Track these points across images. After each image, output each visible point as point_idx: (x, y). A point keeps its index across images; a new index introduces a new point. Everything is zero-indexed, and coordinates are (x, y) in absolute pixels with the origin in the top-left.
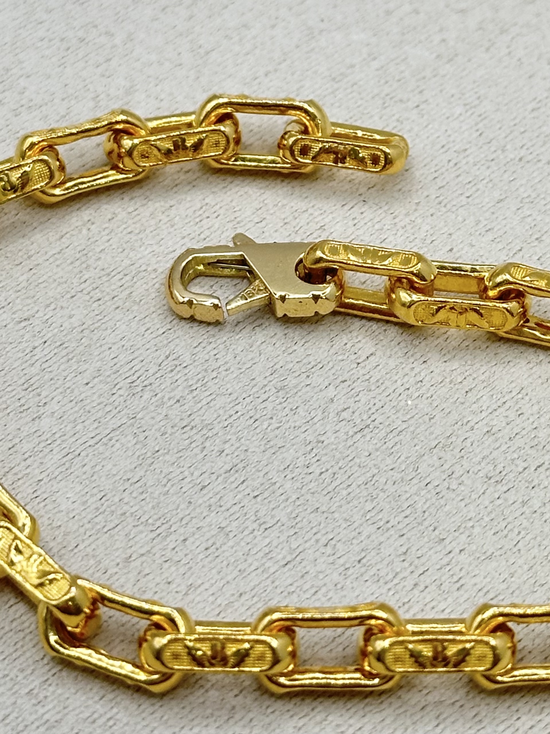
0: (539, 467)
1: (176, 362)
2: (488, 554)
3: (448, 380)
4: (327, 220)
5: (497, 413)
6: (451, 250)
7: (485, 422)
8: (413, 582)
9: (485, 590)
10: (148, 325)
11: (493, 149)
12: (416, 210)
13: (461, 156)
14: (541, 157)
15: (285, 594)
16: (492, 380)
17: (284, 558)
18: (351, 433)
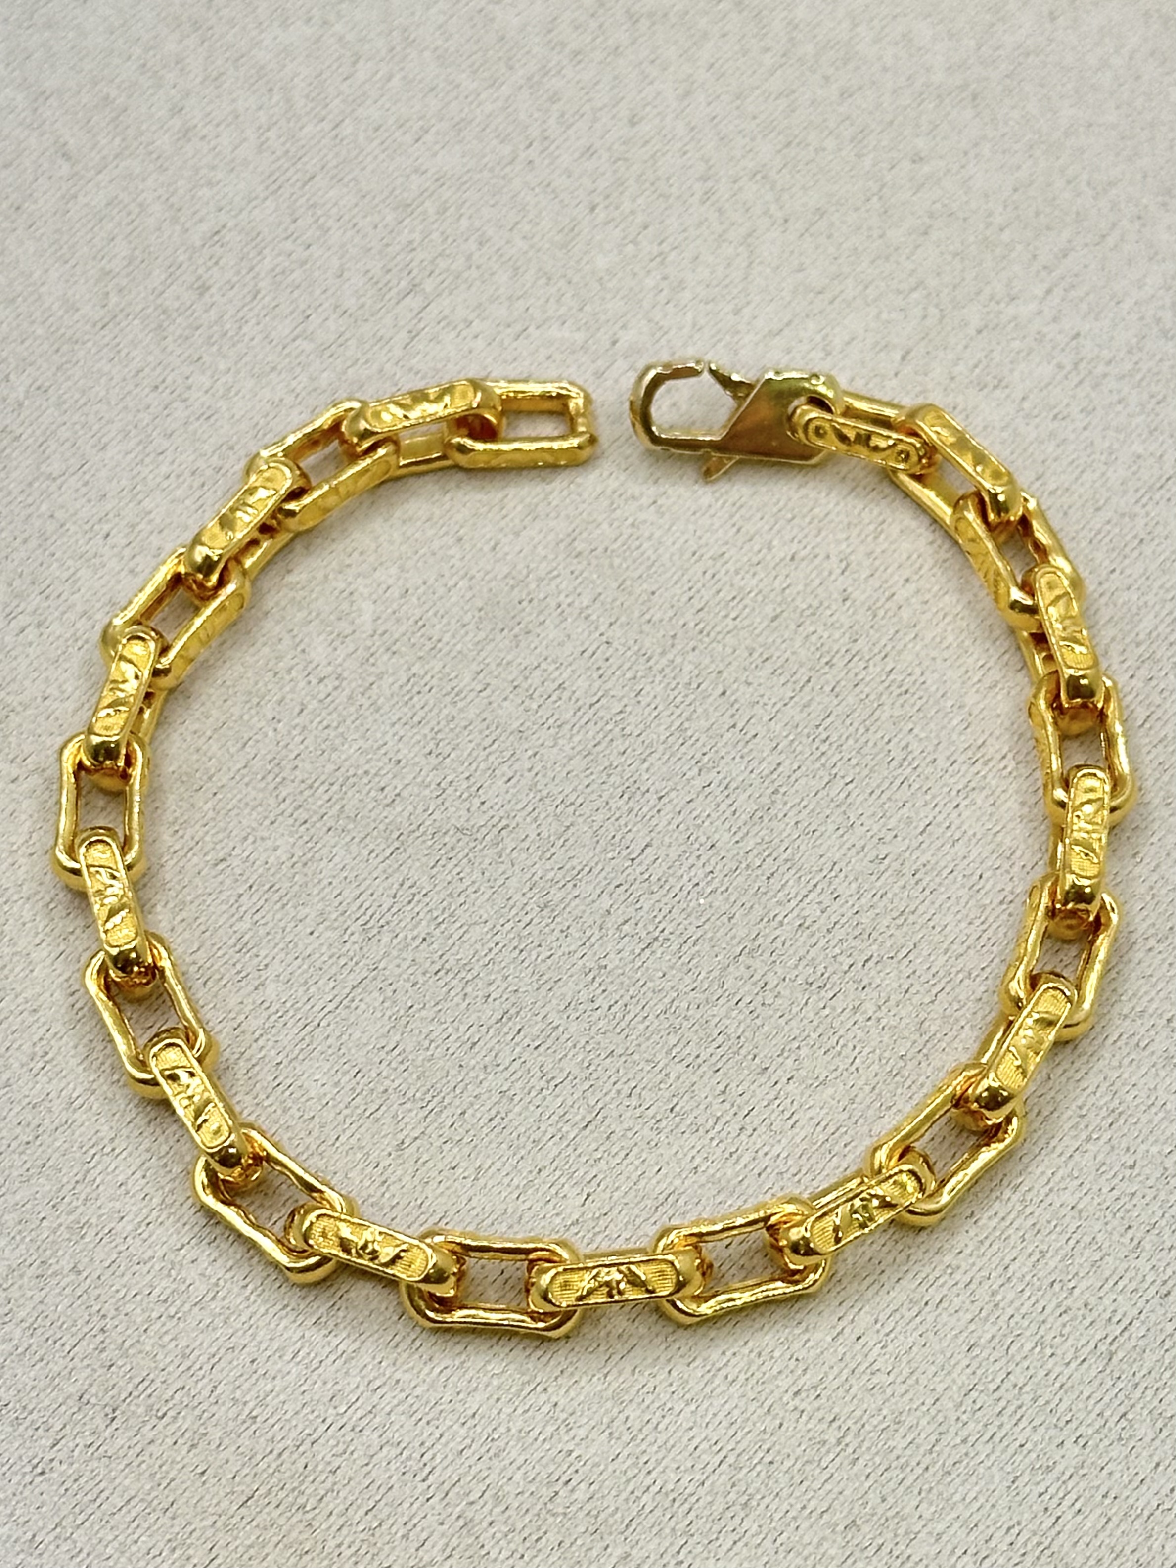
0: (867, 961)
1: (413, 890)
2: (821, 1079)
3: (743, 866)
4: (565, 676)
5: (807, 901)
6: (724, 693)
7: (795, 913)
8: (738, 1127)
9: (823, 1124)
10: (371, 847)
11: (756, 548)
12: (673, 646)
13: (719, 564)
14: (817, 551)
15: (591, 1162)
16: (797, 857)
17: (583, 1119)
18: (637, 951)
